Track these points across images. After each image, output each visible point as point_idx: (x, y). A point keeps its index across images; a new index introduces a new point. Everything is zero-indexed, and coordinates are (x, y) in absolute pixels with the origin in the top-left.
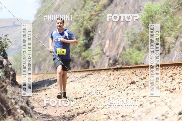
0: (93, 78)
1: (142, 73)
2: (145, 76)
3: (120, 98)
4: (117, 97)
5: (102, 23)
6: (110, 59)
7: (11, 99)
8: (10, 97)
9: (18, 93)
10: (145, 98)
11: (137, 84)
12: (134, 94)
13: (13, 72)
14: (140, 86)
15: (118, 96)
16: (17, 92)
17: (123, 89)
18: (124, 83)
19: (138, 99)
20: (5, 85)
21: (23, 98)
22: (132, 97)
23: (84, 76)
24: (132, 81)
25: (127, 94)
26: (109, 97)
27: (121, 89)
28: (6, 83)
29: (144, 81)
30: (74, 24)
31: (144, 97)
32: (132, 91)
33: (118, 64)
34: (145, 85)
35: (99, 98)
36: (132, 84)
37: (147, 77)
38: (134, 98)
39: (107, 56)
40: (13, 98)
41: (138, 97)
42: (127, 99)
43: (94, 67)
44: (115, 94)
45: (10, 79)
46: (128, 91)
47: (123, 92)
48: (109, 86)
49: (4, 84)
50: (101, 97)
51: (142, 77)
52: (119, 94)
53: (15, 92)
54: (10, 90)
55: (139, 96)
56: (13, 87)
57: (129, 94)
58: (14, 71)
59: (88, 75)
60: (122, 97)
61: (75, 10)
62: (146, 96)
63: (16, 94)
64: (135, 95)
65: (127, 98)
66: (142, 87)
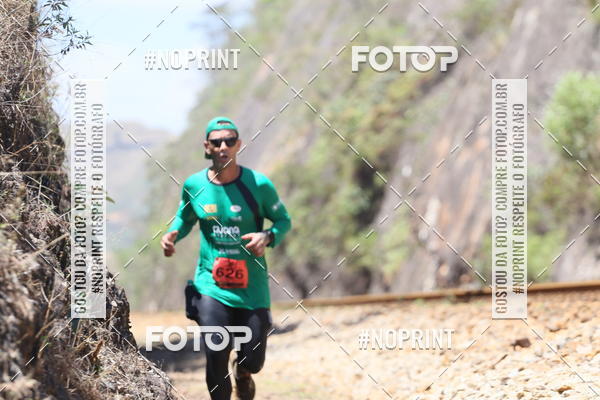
0: (385, 326)
1: (552, 311)
2: (561, 321)
3: (481, 392)
4: (471, 390)
5: (414, 140)
6: (441, 263)
7: (114, 392)
8: (111, 386)
9: (137, 373)
10: (566, 396)
11: (536, 346)
12: (527, 380)
13: (120, 302)
14: (546, 355)
15: (472, 386)
16: (132, 367)
17: (490, 364)
18: (493, 343)
19: (541, 396)
20: (93, 345)
21: (152, 391)
22: (521, 391)
23: (355, 319)
24: (520, 337)
25: (505, 380)
26: (441, 390)
27: (483, 364)
28: (95, 337)
29: (560, 338)
30: (321, 142)
31: (561, 391)
32: (521, 370)
33: (471, 281)
34: (563, 351)
35: (407, 393)
36: (518, 347)
37: (569, 325)
38: (525, 393)
39: (434, 253)
40: (119, 387)
41: (541, 392)
42: (505, 396)
43: (387, 289)
44: (463, 380)
45: (108, 324)
46: (505, 371)
47: (490, 373)
48: (442, 354)
49: (89, 340)
50: (413, 389)
51: (554, 322)
52: (477, 379)
53: (126, 367)
54: (109, 363)
55: (543, 389)
56: (121, 353)
57: (508, 382)
58: (122, 296)
59: (369, 314)
60: (486, 390)
61: (325, 96)
62: (569, 388)
63: (127, 376)
64: (529, 385)
65: (502, 393)
66: (553, 356)
